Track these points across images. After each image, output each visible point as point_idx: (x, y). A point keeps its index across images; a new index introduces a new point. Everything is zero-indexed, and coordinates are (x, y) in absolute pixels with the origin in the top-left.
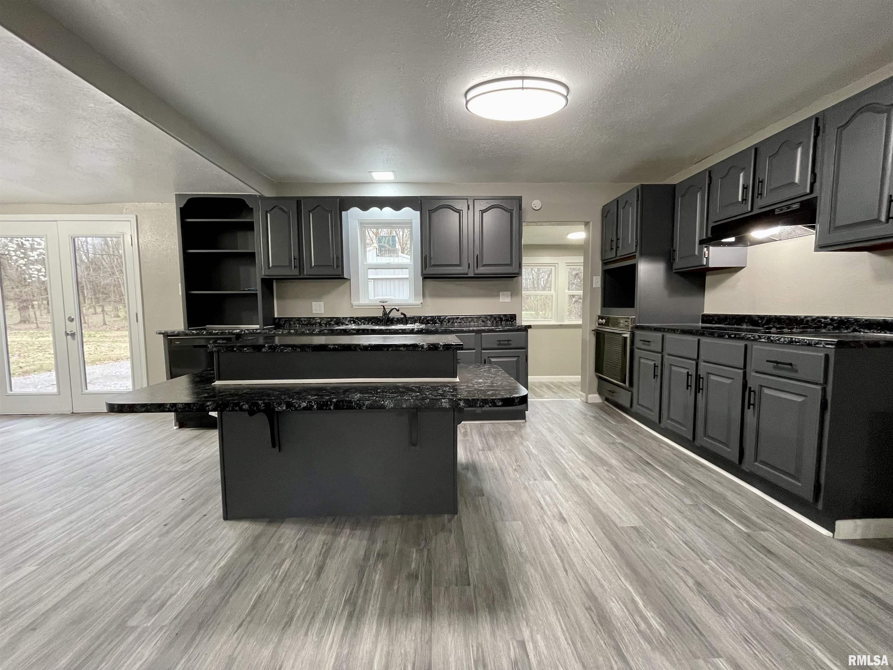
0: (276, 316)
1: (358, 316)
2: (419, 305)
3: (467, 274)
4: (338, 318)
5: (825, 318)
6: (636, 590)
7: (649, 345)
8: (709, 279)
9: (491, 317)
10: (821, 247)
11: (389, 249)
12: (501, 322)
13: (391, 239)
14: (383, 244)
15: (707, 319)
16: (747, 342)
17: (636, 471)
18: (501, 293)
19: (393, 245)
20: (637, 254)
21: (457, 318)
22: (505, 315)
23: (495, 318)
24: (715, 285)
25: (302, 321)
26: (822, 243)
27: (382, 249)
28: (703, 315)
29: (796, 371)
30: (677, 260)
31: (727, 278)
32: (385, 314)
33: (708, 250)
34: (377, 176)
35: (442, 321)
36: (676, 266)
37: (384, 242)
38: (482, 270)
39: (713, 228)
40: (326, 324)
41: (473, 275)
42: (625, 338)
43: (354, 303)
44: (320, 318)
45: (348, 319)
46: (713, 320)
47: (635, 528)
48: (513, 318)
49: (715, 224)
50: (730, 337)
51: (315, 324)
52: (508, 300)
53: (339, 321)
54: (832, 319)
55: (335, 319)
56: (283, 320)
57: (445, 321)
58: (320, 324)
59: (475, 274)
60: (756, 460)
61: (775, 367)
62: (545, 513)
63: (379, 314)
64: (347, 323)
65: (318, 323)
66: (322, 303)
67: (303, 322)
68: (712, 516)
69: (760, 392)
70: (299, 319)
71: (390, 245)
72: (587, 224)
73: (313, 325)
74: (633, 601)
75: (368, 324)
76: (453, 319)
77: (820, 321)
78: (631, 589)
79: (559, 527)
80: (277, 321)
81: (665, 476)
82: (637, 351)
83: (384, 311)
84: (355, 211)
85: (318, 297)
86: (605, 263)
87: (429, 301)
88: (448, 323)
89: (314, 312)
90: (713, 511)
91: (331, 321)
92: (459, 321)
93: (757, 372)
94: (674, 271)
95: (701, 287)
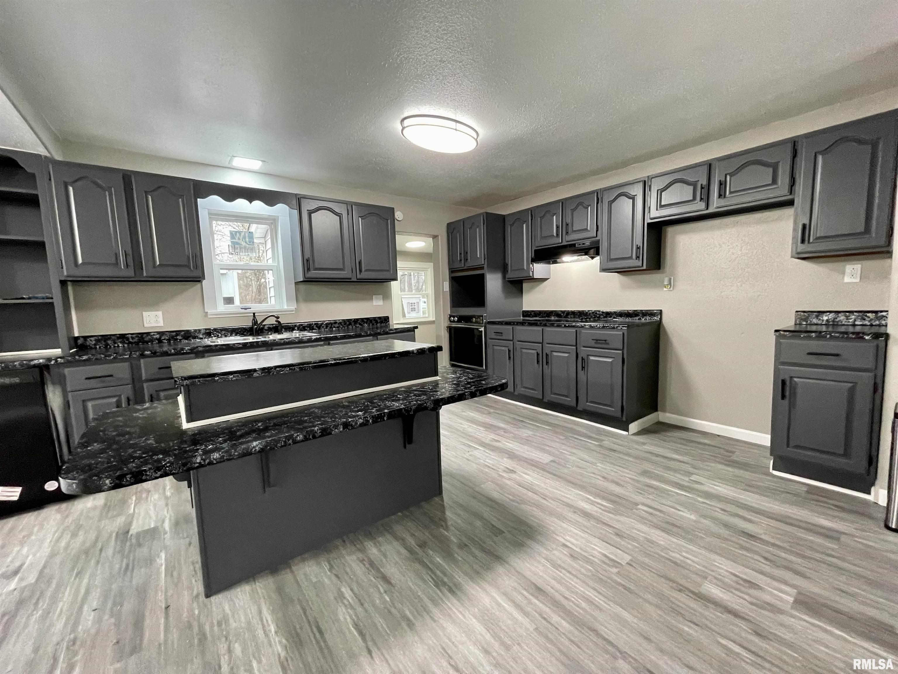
0: (76, 335)
1: (216, 327)
2: (293, 311)
3: (351, 279)
4: (188, 331)
5: (599, 311)
6: (585, 493)
7: (502, 336)
8: (525, 285)
9: (367, 321)
10: (604, 270)
11: (245, 247)
12: (377, 324)
13: (247, 235)
14: (237, 240)
15: (526, 314)
16: (576, 329)
17: (520, 428)
18: (374, 296)
19: (250, 242)
20: (485, 266)
21: (335, 323)
22: (380, 318)
23: (371, 321)
24: (529, 291)
25: (128, 339)
26: (604, 267)
27: (236, 246)
28: (523, 311)
29: (608, 344)
30: (509, 271)
31: (539, 285)
32: (255, 322)
33: (533, 266)
34: (237, 162)
35: (320, 326)
36: (507, 276)
37: (239, 239)
38: (365, 275)
39: (535, 250)
40: (169, 340)
41: (356, 280)
42: (482, 331)
43: (210, 311)
44: (159, 333)
45: (203, 331)
46: (531, 314)
47: (551, 461)
48: (386, 320)
49: (537, 248)
50: (565, 326)
51: (152, 341)
52: (381, 303)
53: (188, 335)
54: (603, 312)
55: (183, 333)
56: (92, 339)
57: (323, 327)
58: (160, 341)
59: (357, 279)
60: (587, 402)
61: (595, 343)
62: (498, 471)
63: (248, 323)
64: (201, 336)
65: (157, 339)
66: (160, 313)
67: (131, 340)
68: (579, 441)
69: (588, 358)
70: (123, 337)
71: (246, 242)
72: (435, 237)
73: (147, 342)
74: (589, 499)
75: (231, 335)
76: (331, 324)
77: (596, 313)
78: (582, 493)
79: (513, 476)
80: (80, 342)
81: (538, 426)
82: (489, 341)
83: (254, 319)
84: (215, 200)
85: (153, 305)
86: (452, 271)
87: (304, 307)
88: (326, 328)
89: (146, 325)
90: (576, 438)
91: (177, 335)
92: (337, 325)
93: (584, 347)
94: (507, 280)
95: (520, 291)
